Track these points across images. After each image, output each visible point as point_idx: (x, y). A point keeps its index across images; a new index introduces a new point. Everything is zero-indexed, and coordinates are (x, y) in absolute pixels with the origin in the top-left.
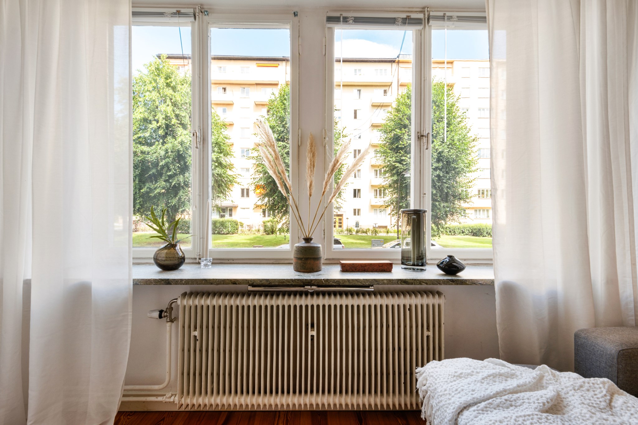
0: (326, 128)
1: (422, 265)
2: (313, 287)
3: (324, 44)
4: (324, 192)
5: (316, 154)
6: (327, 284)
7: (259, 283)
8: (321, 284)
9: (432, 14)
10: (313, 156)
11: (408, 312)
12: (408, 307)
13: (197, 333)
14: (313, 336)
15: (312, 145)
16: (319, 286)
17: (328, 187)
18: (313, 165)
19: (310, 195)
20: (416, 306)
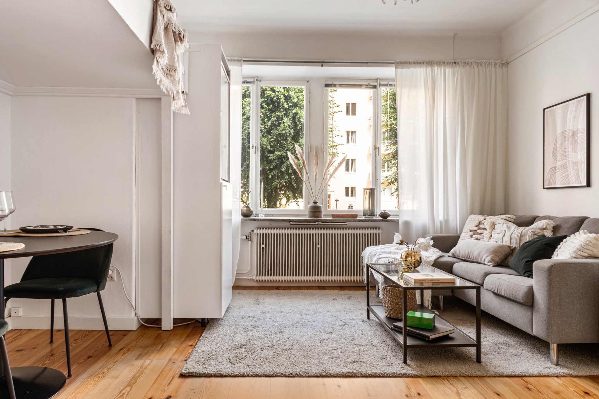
0: (324, 143)
1: (373, 216)
2: (320, 223)
3: (323, 97)
4: (323, 179)
5: (319, 158)
6: (326, 221)
7: (295, 221)
8: (323, 221)
9: (381, 83)
10: (317, 158)
11: (364, 236)
12: (364, 234)
13: (264, 246)
14: (318, 248)
15: (316, 153)
16: (322, 222)
17: (326, 176)
18: (317, 164)
19: (316, 180)
20: (368, 234)
